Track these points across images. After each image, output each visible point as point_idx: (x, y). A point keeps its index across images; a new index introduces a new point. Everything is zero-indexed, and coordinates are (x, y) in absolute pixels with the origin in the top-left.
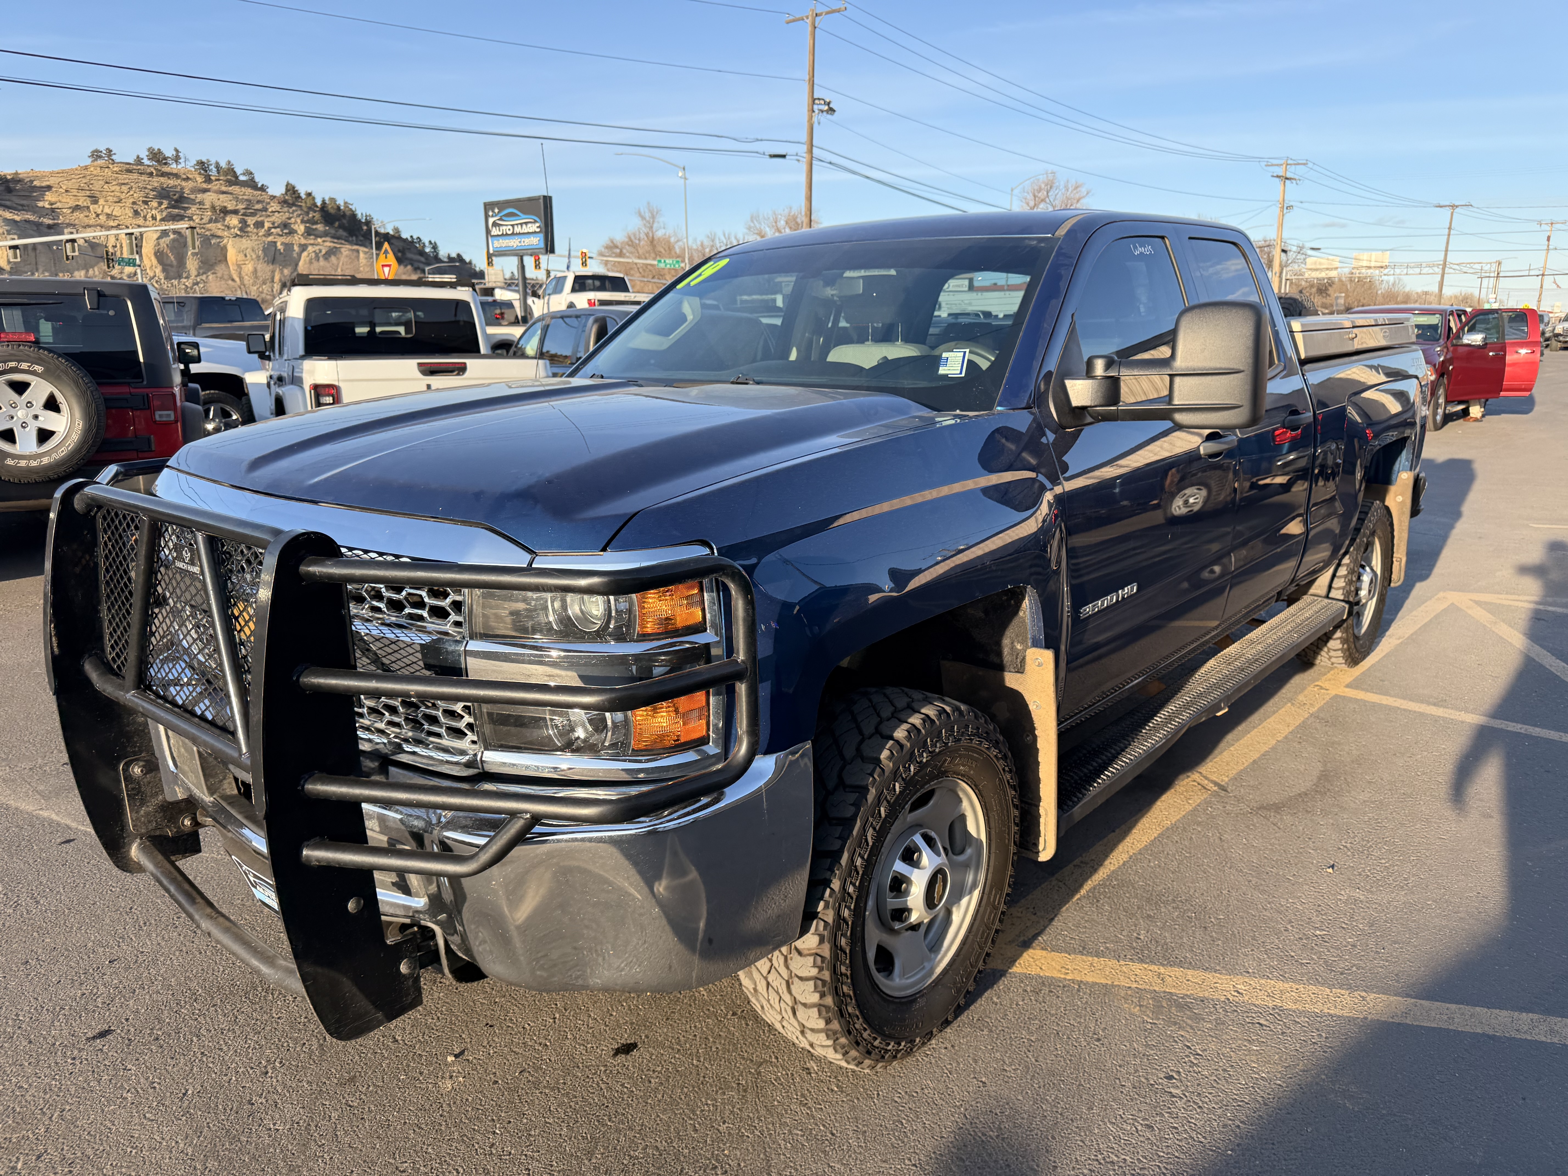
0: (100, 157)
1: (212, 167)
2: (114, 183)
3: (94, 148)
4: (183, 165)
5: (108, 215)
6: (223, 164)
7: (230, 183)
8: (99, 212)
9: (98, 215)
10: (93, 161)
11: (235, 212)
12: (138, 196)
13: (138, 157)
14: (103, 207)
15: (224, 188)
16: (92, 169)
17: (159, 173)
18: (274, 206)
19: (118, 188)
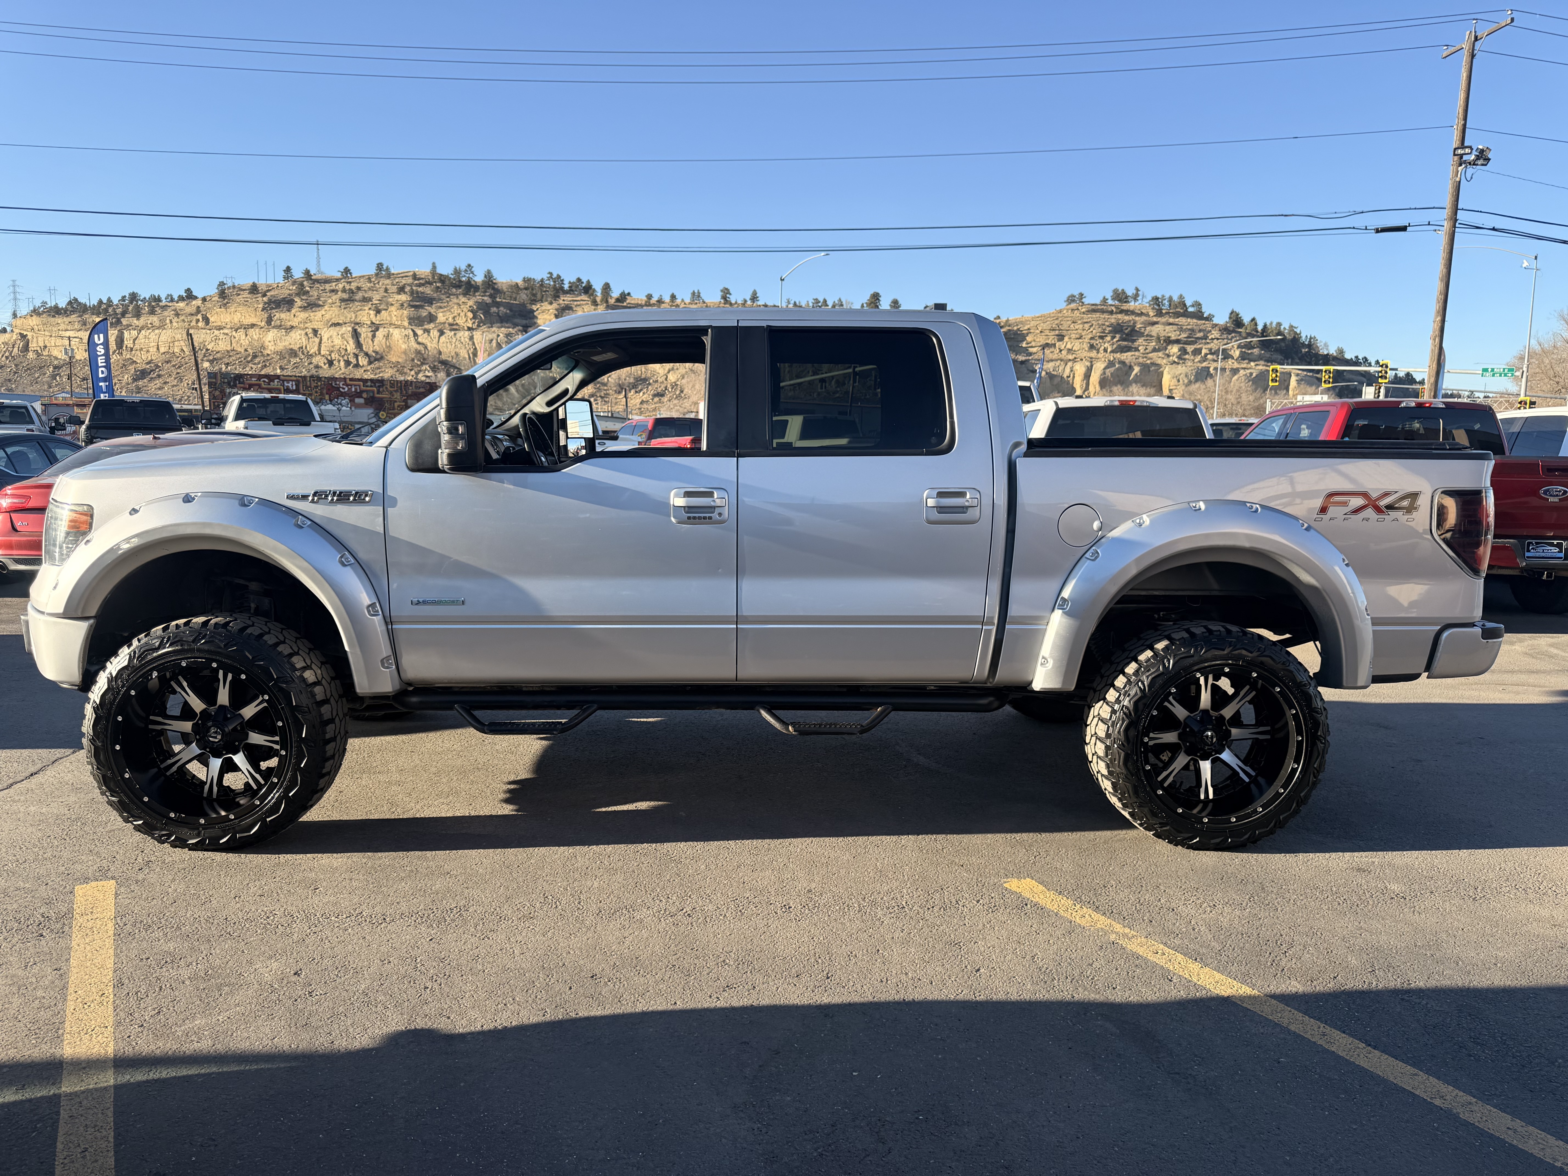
0: (1073, 301)
1: (1166, 303)
2: (1079, 322)
3: (1070, 294)
4: (1140, 301)
5: (1069, 350)
6: (1175, 298)
7: (1177, 315)
8: (1062, 348)
9: (1061, 351)
10: (1068, 305)
11: (1177, 341)
12: (1096, 331)
13: (1104, 298)
14: (1067, 343)
15: (1171, 320)
16: (1065, 312)
17: (1118, 311)
18: (1215, 334)
19: (1081, 326)
